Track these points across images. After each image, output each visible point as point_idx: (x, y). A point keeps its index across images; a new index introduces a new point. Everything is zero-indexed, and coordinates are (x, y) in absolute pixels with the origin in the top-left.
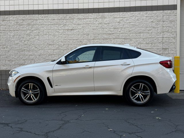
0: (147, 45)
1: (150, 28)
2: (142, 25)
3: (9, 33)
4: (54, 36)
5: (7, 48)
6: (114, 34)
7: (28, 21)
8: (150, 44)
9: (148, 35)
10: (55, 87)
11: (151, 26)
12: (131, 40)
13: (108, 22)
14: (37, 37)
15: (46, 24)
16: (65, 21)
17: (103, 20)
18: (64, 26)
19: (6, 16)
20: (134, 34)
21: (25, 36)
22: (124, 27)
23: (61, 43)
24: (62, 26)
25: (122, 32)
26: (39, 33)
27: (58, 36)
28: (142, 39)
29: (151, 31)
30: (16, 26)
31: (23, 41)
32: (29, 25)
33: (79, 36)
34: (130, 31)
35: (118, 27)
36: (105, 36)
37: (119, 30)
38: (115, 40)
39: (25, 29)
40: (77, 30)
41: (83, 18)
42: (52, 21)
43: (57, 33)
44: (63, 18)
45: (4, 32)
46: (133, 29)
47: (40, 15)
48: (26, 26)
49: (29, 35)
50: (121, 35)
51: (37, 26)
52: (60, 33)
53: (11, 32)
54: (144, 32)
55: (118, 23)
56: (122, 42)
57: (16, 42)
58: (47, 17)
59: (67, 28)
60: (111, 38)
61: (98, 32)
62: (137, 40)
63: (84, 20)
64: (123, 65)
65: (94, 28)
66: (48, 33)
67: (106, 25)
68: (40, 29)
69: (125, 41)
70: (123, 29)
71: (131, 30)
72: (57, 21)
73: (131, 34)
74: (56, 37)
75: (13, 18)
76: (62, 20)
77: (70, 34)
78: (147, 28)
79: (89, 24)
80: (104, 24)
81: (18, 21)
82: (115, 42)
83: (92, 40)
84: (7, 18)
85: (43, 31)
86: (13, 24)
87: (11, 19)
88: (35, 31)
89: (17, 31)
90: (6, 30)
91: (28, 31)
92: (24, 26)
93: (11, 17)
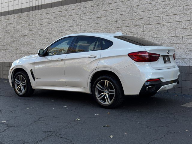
0: (184, 31)
1: (189, 7)
2: (179, 3)
3: (51, 26)
4: (85, 26)
5: (50, 41)
6: (144, 19)
7: (64, 12)
8: (189, 30)
9: (186, 16)
11: (190, 4)
12: (164, 25)
13: (138, 4)
14: (72, 28)
15: (79, 13)
16: (95, 8)
17: (132, 2)
18: (94, 14)
20: (168, 17)
21: (62, 28)
22: (155, 8)
24: (92, 15)
25: (153, 15)
27: (88, 26)
28: (178, 23)
29: (190, 11)
30: (56, 18)
31: (61, 34)
32: (65, 16)
33: (107, 24)
34: (163, 13)
35: (148, 9)
36: (134, 22)
37: (150, 13)
38: (145, 26)
39: (62, 21)
40: (106, 18)
41: (112, 2)
42: (84, 10)
43: (88, 23)
44: (93, 5)
45: (47, 25)
46: (166, 9)
47: (74, 5)
48: (63, 17)
49: (65, 27)
50: (152, 19)
51: (71, 16)
52: (91, 23)
53: (52, 24)
54: (181, 13)
55: (149, 3)
56: (152, 29)
57: (56, 35)
58: (80, 6)
59: (96, 16)
60: (140, 24)
61: (126, 18)
62: (172, 24)
63: (113, 5)
64: (90, 57)
65: (122, 13)
66: (80, 23)
67: (135, 8)
68: (74, 20)
69: (157, 27)
70: (154, 12)
71: (163, 11)
72: (87, 9)
73: (164, 17)
74: (87, 28)
75: (54, 10)
76: (92, 7)
77: (99, 22)
78: (185, 7)
79: (117, 9)
80: (132, 7)
81: (57, 13)
82: (144, 29)
83: (120, 28)
84: (50, 11)
85: (76, 21)
86: (53, 17)
87: (52, 11)
88: (70, 23)
89: (57, 24)
90: (49, 23)
91: (65, 23)
92: (61, 17)
93: (52, 10)
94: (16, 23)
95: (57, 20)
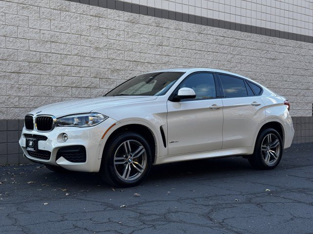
3: (206, 56)
4: (257, 65)
7: (229, 39)
10: (169, 145)
14: (239, 65)
15: (249, 47)
19: (203, 27)
21: (226, 63)
23: (263, 78)
24: (265, 53)
26: (241, 59)
30: (215, 45)
32: (230, 45)
39: (226, 52)
40: (279, 61)
41: (284, 44)
42: (255, 44)
43: (259, 63)
45: (200, 52)
47: (243, 33)
48: (227, 47)
49: (230, 62)
52: (263, 63)
53: (209, 53)
58: (250, 37)
59: (269, 56)
61: (297, 66)
63: (285, 48)
64: (253, 105)
66: (251, 61)
68: (242, 54)
72: (259, 44)
74: (258, 69)
75: (212, 31)
76: (265, 44)
77: (272, 64)
79: (289, 54)
81: (218, 37)
84: (204, 29)
85: (245, 57)
86: (211, 41)
87: (209, 32)
88: (237, 57)
89: (217, 54)
90: (203, 50)
91: (230, 56)
92: (224, 46)
93: (210, 30)
94: (124, 31)
95: (218, 48)
